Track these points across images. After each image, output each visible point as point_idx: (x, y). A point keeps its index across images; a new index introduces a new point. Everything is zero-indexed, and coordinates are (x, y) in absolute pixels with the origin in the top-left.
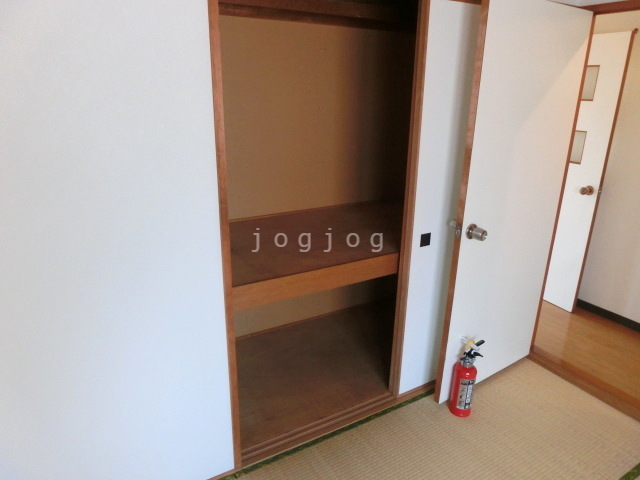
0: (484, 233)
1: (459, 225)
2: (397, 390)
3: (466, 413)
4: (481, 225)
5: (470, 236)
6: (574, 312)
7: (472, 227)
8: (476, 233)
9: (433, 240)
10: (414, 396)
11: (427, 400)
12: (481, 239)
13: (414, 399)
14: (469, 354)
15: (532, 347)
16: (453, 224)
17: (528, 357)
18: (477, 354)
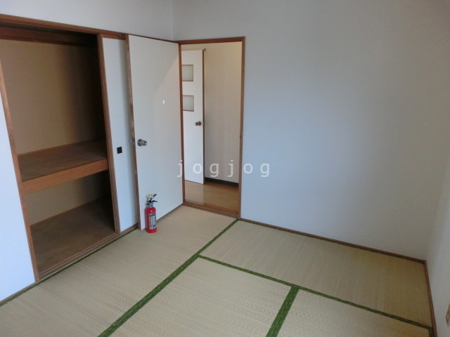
0: (145, 142)
1: (134, 140)
2: (119, 230)
3: (154, 231)
4: (143, 139)
5: (139, 145)
6: (204, 183)
7: (140, 141)
8: (142, 143)
9: (123, 149)
10: (129, 231)
11: (136, 231)
12: (144, 145)
13: (129, 232)
14: (150, 201)
15: (184, 200)
16: (131, 141)
17: (182, 204)
18: (154, 201)
